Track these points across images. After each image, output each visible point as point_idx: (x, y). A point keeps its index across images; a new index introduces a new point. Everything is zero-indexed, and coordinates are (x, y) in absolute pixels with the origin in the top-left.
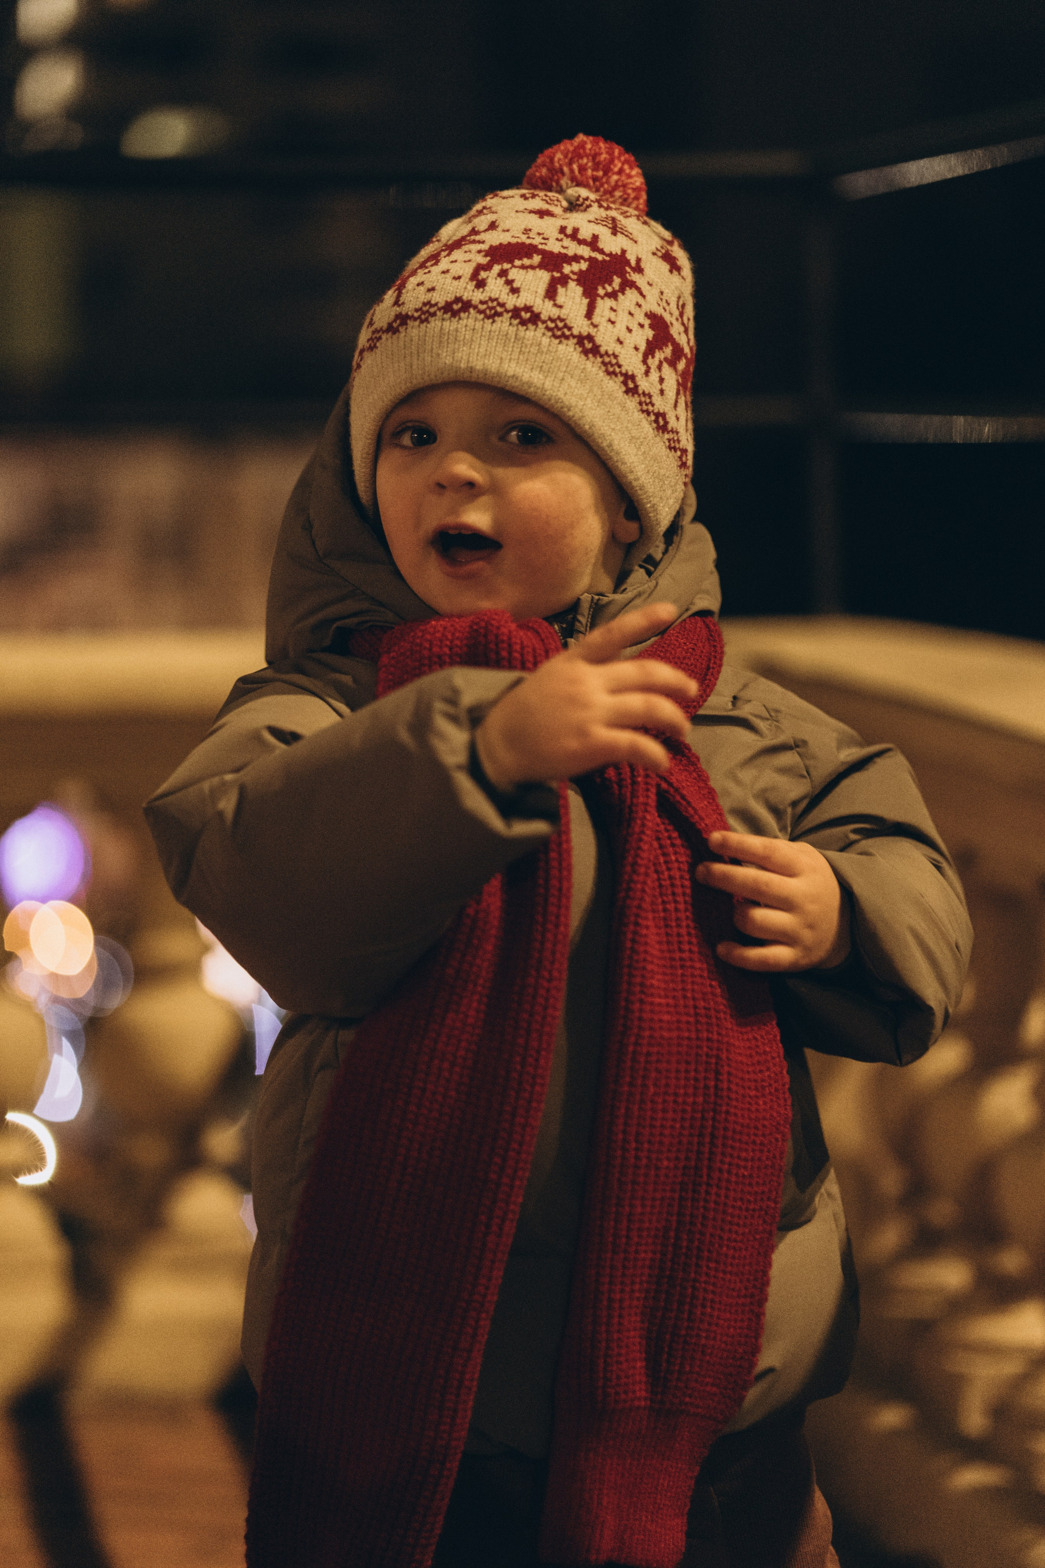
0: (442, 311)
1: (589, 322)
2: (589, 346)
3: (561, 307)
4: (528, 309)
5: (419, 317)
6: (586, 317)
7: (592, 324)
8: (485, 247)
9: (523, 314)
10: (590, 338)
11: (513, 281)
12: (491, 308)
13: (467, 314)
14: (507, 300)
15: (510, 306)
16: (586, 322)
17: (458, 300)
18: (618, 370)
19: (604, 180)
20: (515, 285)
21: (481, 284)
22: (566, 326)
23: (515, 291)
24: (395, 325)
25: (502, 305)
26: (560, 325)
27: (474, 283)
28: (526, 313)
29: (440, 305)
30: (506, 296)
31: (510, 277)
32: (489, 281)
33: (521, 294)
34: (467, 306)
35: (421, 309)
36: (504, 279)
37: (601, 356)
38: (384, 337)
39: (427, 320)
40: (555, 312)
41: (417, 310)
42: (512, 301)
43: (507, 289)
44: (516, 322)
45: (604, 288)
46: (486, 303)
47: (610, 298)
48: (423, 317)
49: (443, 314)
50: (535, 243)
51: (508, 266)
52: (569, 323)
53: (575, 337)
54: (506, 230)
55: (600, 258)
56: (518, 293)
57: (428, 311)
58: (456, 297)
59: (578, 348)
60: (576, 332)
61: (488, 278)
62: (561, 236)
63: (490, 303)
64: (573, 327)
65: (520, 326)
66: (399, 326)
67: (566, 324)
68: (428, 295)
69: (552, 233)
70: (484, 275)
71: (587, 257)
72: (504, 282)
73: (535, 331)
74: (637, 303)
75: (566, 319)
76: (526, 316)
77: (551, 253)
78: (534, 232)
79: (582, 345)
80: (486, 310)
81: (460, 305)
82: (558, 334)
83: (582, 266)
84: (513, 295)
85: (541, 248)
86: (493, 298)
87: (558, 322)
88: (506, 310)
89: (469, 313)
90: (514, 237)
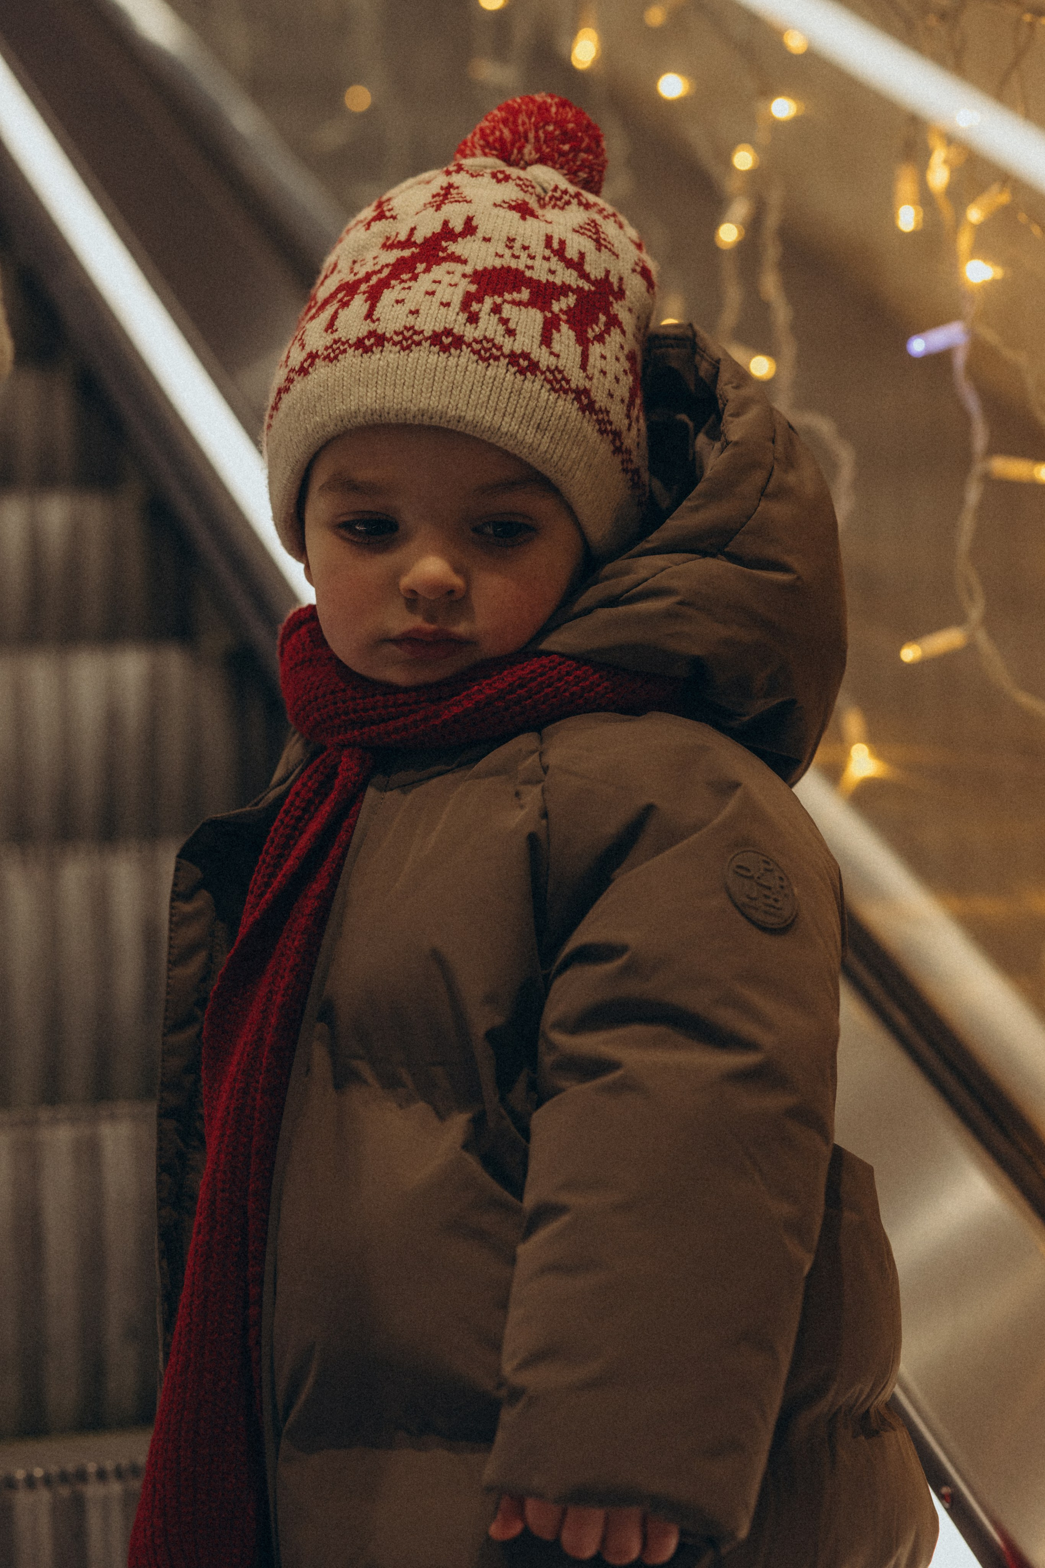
0: (429, 341)
1: (585, 374)
2: (585, 401)
3: (558, 356)
4: (526, 356)
5: (400, 342)
6: (580, 368)
7: (587, 376)
8: (468, 269)
9: (521, 361)
10: (586, 392)
11: (508, 320)
12: (486, 349)
13: (458, 351)
14: (503, 342)
15: (506, 350)
16: (582, 375)
17: (448, 332)
18: (609, 428)
19: (571, 156)
20: (512, 325)
21: (473, 319)
22: (564, 378)
23: (511, 333)
24: (367, 343)
25: (500, 348)
26: (559, 377)
27: (466, 315)
28: (524, 360)
29: (426, 334)
30: (502, 339)
31: (505, 315)
32: (482, 315)
33: (517, 337)
34: (459, 341)
35: (402, 333)
36: (497, 316)
37: (596, 413)
38: (350, 351)
39: (408, 347)
40: (552, 362)
41: (397, 333)
42: (508, 345)
43: (501, 329)
44: (513, 370)
45: (593, 330)
46: (480, 342)
47: (599, 341)
48: (404, 343)
49: (430, 346)
50: (521, 267)
51: (499, 300)
52: (566, 375)
53: (573, 391)
54: (487, 240)
55: (587, 286)
56: (515, 335)
57: (411, 337)
58: (445, 328)
59: (576, 403)
60: (573, 386)
61: (480, 310)
62: (548, 253)
63: (484, 342)
64: (570, 380)
65: (518, 375)
66: (372, 345)
67: (563, 376)
68: (411, 318)
69: (538, 248)
70: (475, 307)
71: (575, 287)
72: (498, 318)
73: (534, 381)
74: (621, 345)
75: (563, 371)
76: (524, 363)
77: (539, 281)
78: (517, 245)
79: (579, 401)
80: (480, 350)
81: (450, 339)
82: (558, 386)
83: (571, 300)
84: (509, 336)
85: (528, 273)
86: (488, 337)
87: (556, 373)
88: (502, 354)
89: (461, 351)
90: (497, 254)
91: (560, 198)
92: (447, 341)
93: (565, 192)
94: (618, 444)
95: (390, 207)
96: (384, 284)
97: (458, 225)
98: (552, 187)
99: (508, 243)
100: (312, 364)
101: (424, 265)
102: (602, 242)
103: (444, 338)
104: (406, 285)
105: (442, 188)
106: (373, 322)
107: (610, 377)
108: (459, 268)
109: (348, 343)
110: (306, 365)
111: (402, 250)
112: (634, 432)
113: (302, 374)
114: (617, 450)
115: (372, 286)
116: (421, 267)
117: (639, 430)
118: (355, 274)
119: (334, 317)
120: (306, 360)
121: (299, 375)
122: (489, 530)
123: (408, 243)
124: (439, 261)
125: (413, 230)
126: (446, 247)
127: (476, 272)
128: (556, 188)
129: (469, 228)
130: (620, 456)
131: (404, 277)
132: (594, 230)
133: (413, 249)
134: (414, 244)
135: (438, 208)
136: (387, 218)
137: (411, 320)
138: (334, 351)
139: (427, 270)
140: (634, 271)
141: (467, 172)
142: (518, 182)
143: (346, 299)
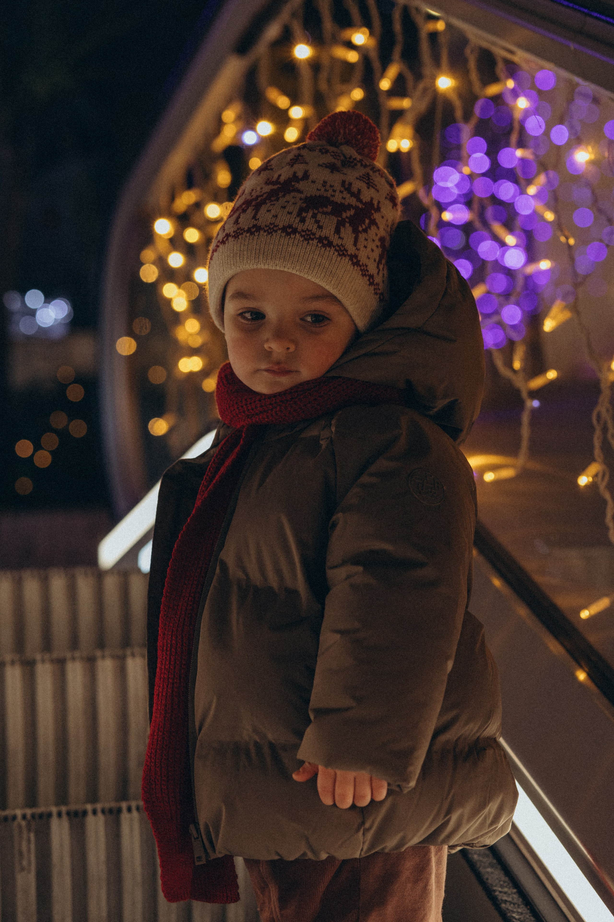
0: (281, 230)
1: (356, 248)
2: (355, 261)
3: (342, 238)
4: (326, 238)
6: (354, 245)
7: (357, 249)
8: (303, 196)
10: (356, 256)
11: (320, 221)
12: (308, 235)
13: (294, 235)
14: (316, 231)
15: (317, 235)
16: (354, 248)
17: (290, 226)
18: (367, 274)
20: (321, 224)
21: (303, 220)
23: (320, 227)
24: (252, 230)
25: (314, 234)
26: (342, 249)
27: (299, 218)
28: (326, 241)
29: (280, 227)
31: (318, 219)
34: (295, 231)
35: (269, 226)
36: (314, 219)
37: (360, 266)
38: (245, 234)
39: (271, 233)
40: (340, 242)
41: (266, 226)
42: (318, 233)
43: (316, 225)
44: (320, 245)
45: (362, 227)
46: (305, 231)
47: (364, 232)
48: (269, 231)
49: (281, 233)
50: (329, 195)
51: (316, 212)
52: (346, 248)
53: (349, 255)
54: (313, 182)
55: (360, 206)
56: (322, 228)
57: (273, 228)
58: (289, 224)
59: (350, 261)
60: (349, 253)
61: (306, 217)
62: (342, 189)
63: (307, 232)
64: (348, 250)
65: (322, 248)
66: (254, 231)
67: (345, 248)
68: (274, 219)
69: (338, 187)
70: (304, 214)
71: (354, 206)
72: (315, 221)
73: (330, 251)
74: (376, 233)
75: (345, 246)
76: (325, 242)
77: (337, 203)
78: (328, 184)
79: (352, 260)
80: (305, 235)
81: (291, 230)
82: (341, 253)
83: (352, 212)
84: (319, 229)
85: (332, 199)
86: (309, 229)
87: (341, 247)
88: (315, 237)
89: (296, 235)
90: (317, 189)
91: (352, 162)
92: (289, 230)
93: (355, 159)
94: (371, 280)
95: (270, 164)
96: (264, 202)
97: (300, 174)
98: (348, 157)
99: (323, 184)
100: (227, 239)
101: (283, 193)
102: (371, 184)
103: (288, 229)
104: (273, 203)
105: (295, 156)
106: (256, 220)
107: (369, 249)
108: (299, 195)
109: (244, 230)
110: (225, 240)
111: (273, 186)
112: (381, 274)
113: (222, 244)
114: (371, 284)
115: (258, 203)
116: (281, 194)
117: (383, 274)
118: (252, 197)
119: (238, 217)
120: (224, 237)
121: (221, 244)
122: (309, 319)
123: (277, 182)
124: (289, 192)
125: (280, 176)
126: (294, 185)
127: (306, 198)
128: (351, 157)
129: (306, 176)
130: (373, 286)
131: (273, 199)
132: (367, 178)
133: (279, 186)
134: (279, 183)
135: (292, 166)
136: (269, 170)
137: (273, 220)
138: (237, 233)
139: (284, 196)
140: (386, 198)
141: (308, 148)
142: (332, 154)
143: (246, 208)
